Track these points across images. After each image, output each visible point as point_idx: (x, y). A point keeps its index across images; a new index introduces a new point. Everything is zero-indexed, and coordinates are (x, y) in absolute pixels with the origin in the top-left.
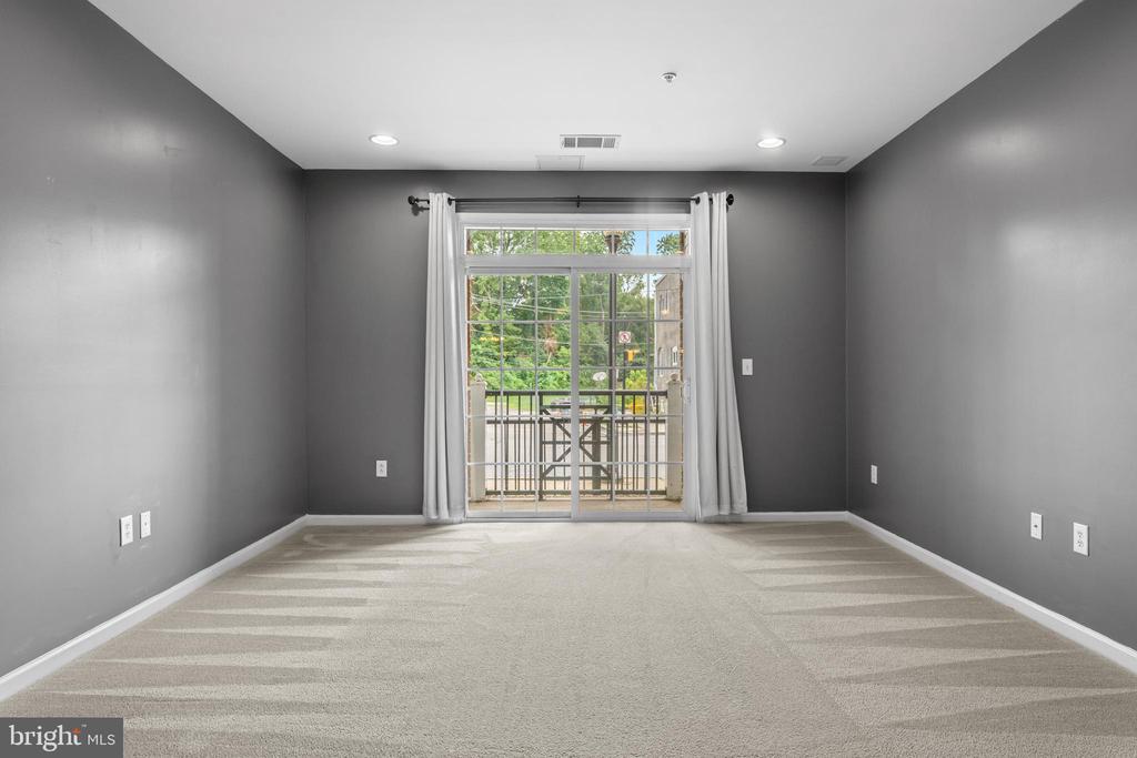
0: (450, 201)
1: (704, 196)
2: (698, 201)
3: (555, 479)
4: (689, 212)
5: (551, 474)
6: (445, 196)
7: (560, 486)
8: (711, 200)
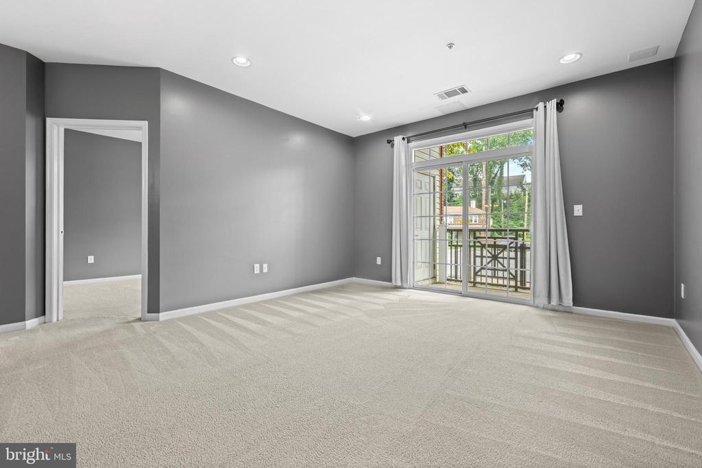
0: (403, 139)
1: (541, 105)
2: (537, 109)
3: (481, 276)
4: (532, 117)
5: (479, 274)
6: (401, 137)
7: (484, 280)
8: (545, 107)
